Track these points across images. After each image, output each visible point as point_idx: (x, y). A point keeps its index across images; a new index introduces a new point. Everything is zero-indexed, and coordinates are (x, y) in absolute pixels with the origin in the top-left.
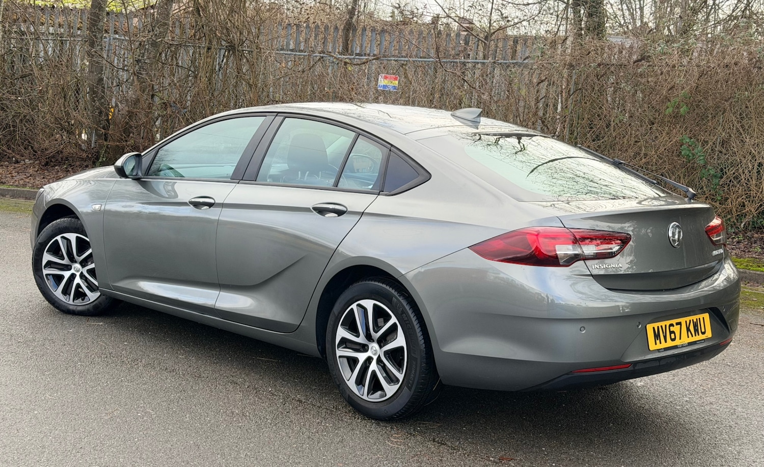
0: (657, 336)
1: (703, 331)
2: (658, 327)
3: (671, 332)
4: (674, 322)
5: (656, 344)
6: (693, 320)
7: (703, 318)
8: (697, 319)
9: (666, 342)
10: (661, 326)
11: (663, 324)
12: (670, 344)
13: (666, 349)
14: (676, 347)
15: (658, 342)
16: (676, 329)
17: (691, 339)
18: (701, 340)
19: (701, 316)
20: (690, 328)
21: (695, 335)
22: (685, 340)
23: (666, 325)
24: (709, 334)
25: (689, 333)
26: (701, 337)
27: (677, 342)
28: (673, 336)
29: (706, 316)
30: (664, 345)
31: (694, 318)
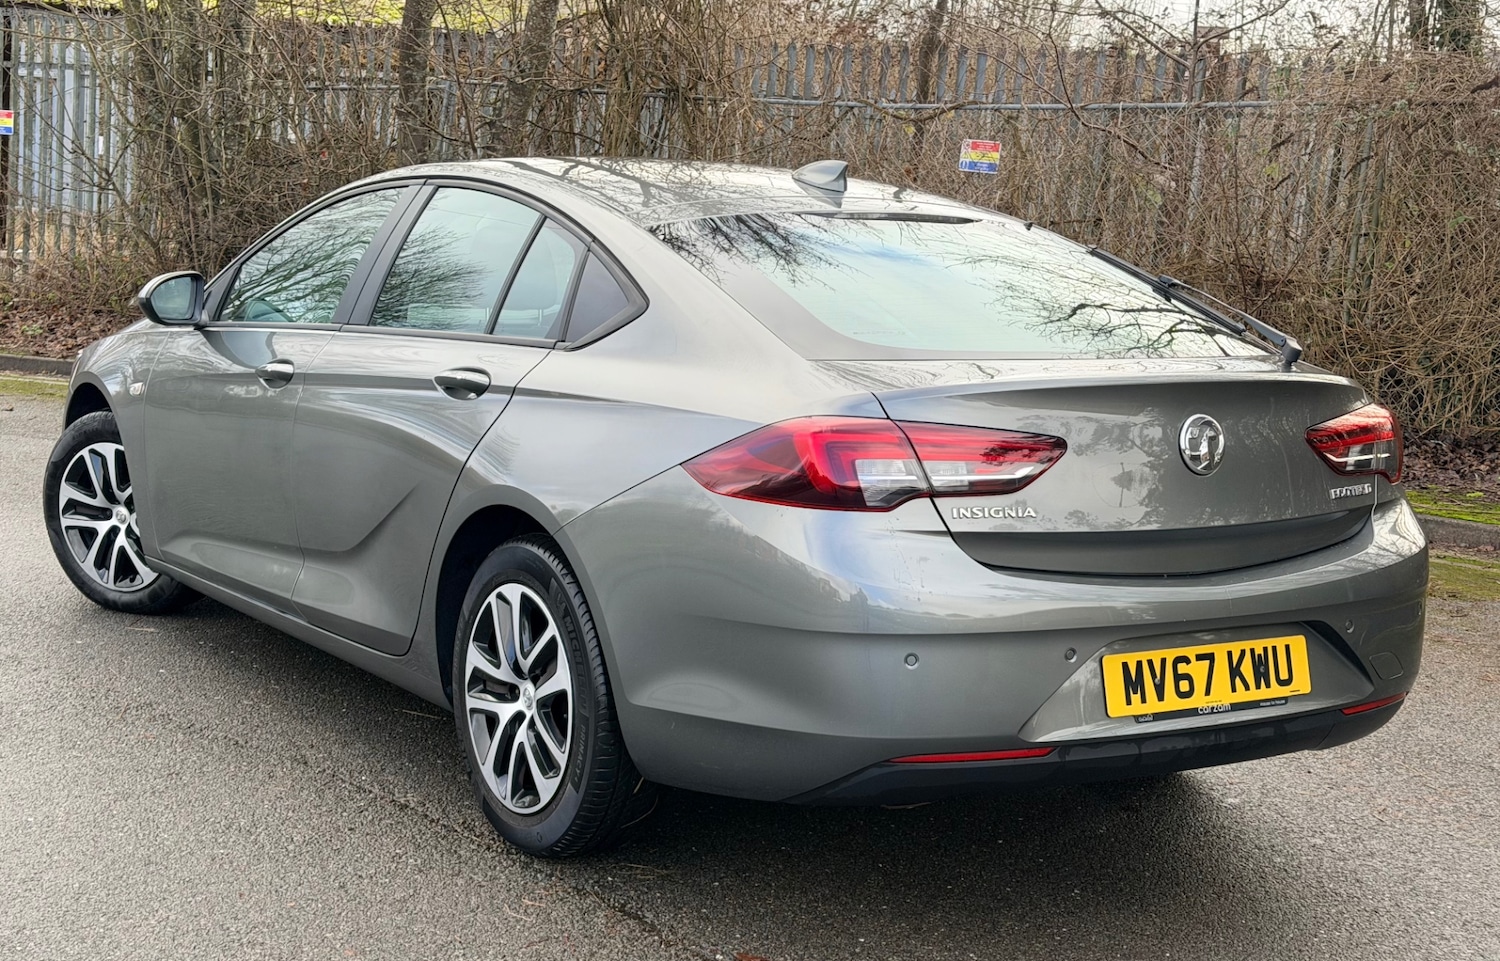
0: (1133, 684)
1: (1284, 675)
2: (1139, 664)
3: (1178, 678)
4: (1190, 652)
5: (1129, 702)
6: (1252, 651)
7: (1287, 647)
8: (1265, 649)
9: (1161, 697)
10: (1150, 662)
11: (1156, 656)
12: (1172, 702)
13: (1158, 717)
14: (1193, 712)
15: (1136, 698)
16: (1198, 670)
17: (1241, 696)
18: (1274, 699)
19: (1280, 643)
20: (1242, 669)
21: (1258, 687)
22: (1223, 693)
23: (1163, 661)
24: (1302, 683)
25: (1238, 680)
26: (1276, 691)
27: (1198, 700)
28: (1184, 686)
29: (1298, 644)
30: (1154, 705)
31: (1258, 645)
